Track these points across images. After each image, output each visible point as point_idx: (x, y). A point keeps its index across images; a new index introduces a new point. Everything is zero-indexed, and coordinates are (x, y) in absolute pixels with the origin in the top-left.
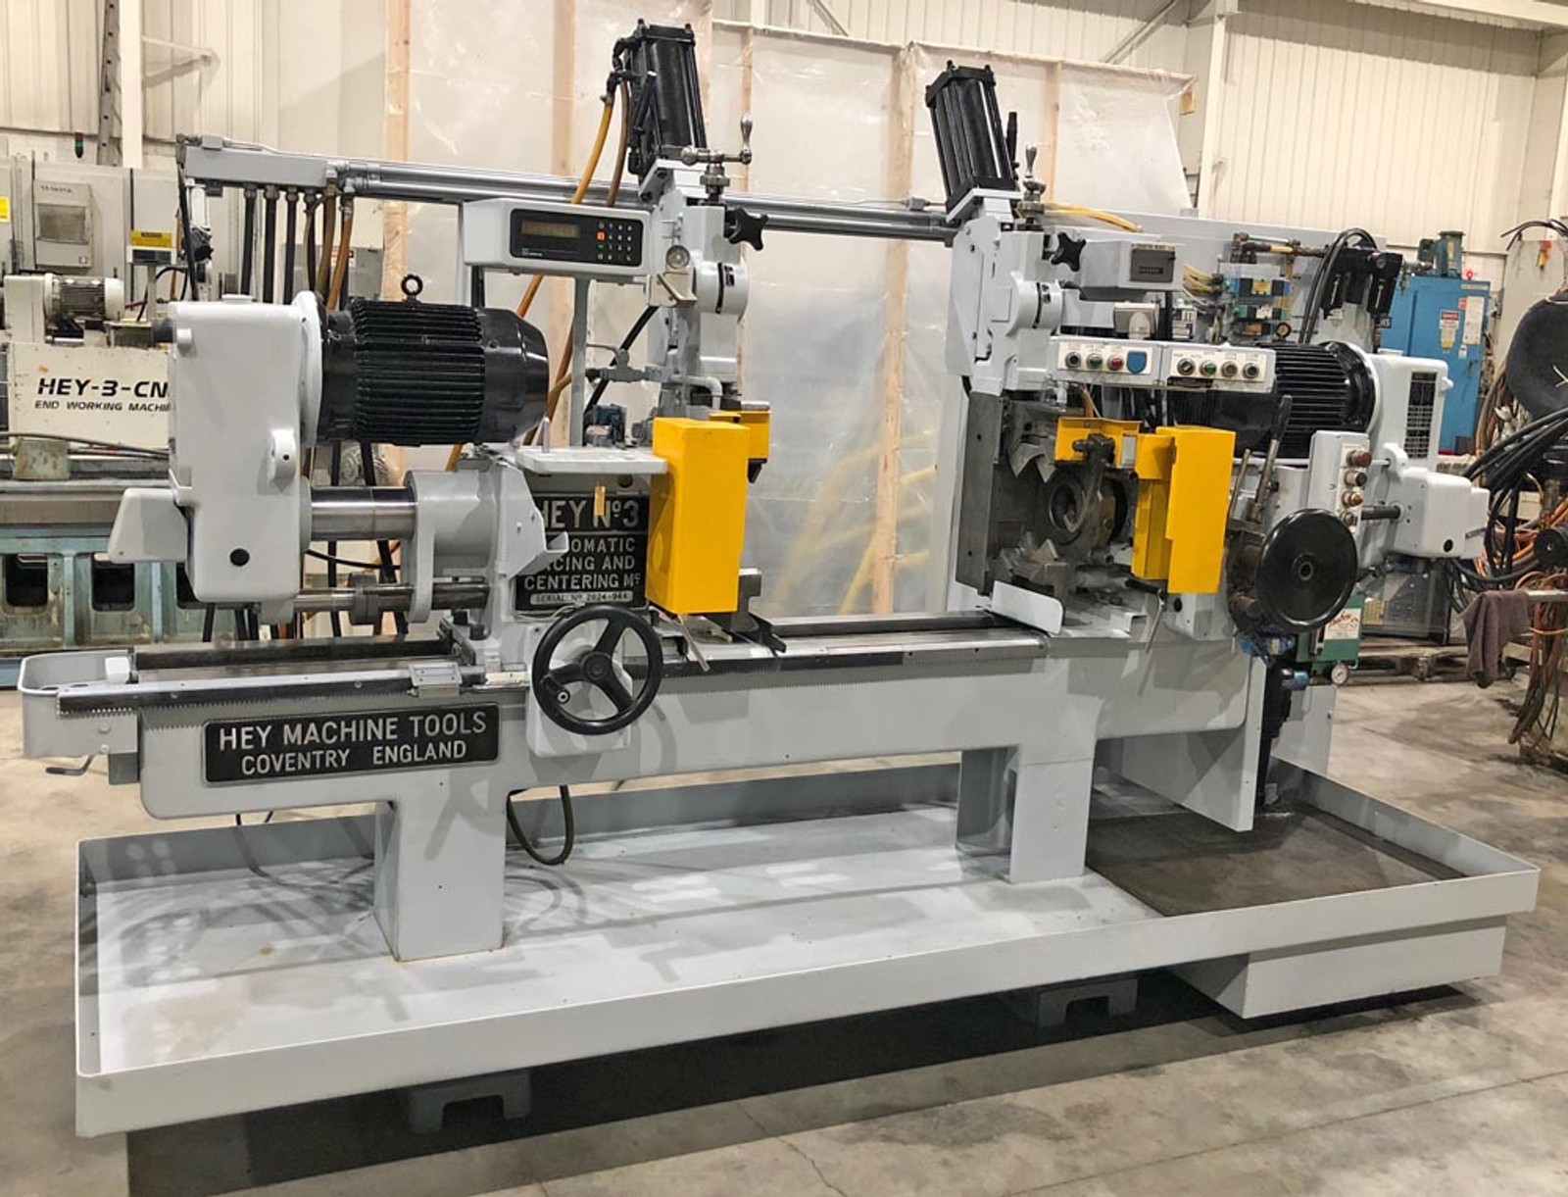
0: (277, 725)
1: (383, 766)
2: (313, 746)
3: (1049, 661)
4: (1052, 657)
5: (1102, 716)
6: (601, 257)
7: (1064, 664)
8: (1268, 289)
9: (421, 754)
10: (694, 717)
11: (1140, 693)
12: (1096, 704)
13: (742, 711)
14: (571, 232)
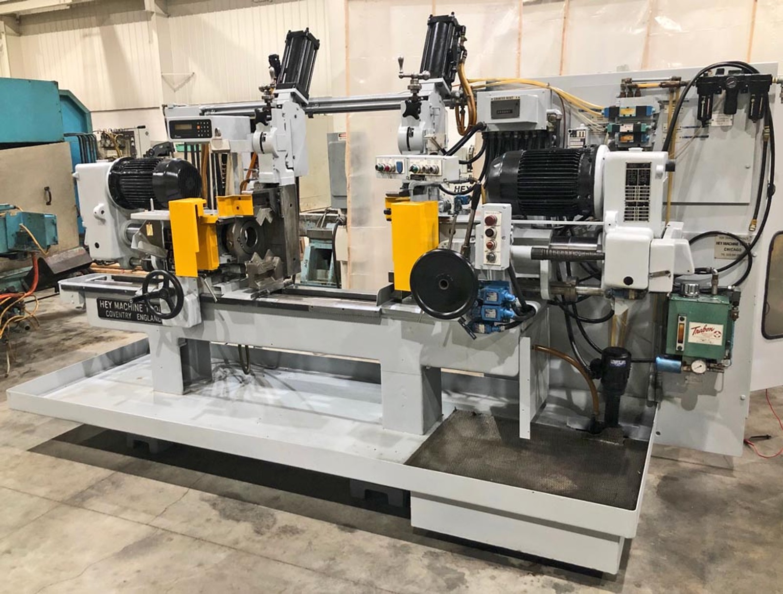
0: (113, 301)
1: (140, 321)
2: (122, 310)
3: (390, 321)
4: (392, 318)
5: (422, 354)
6: (199, 135)
7: (398, 323)
8: (633, 113)
9: (150, 319)
10: (235, 321)
11: (445, 345)
12: (419, 347)
13: (252, 322)
14: (189, 127)
